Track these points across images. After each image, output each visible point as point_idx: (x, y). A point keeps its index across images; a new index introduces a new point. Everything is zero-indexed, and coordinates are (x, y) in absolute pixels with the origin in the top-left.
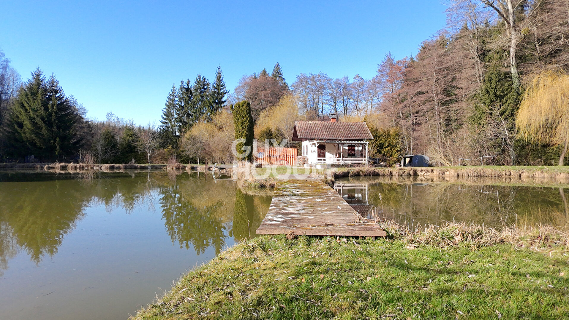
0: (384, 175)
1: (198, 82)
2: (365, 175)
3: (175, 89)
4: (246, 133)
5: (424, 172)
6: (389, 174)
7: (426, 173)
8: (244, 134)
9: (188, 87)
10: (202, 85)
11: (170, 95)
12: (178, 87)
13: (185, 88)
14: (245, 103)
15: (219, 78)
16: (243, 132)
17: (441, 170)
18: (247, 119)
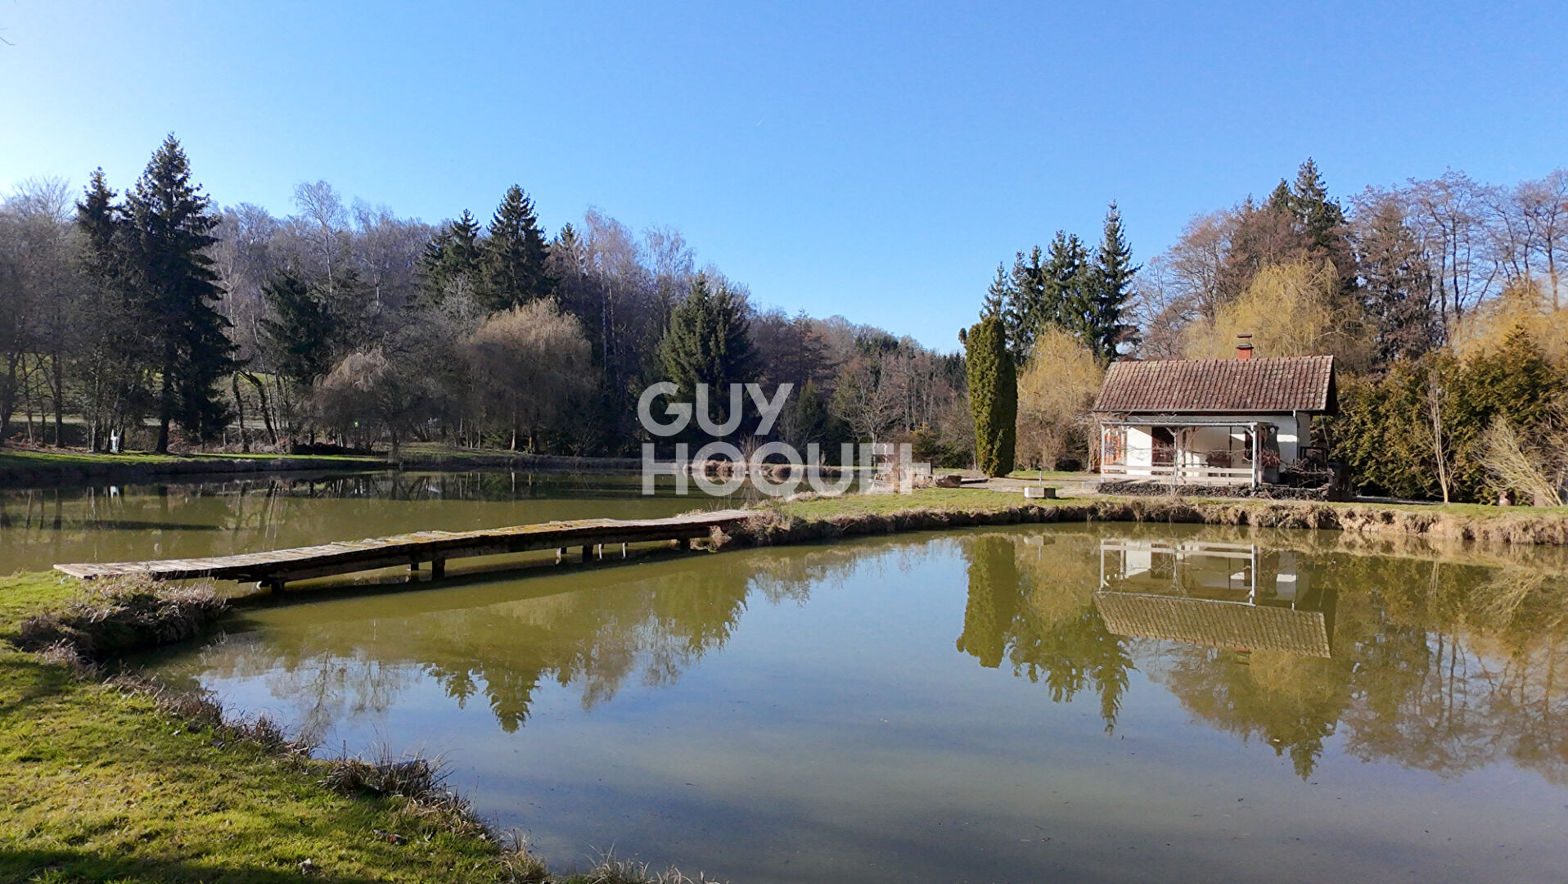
0: (1219, 522)
1: (1059, 250)
2: (1149, 519)
3: (1004, 274)
4: (990, 399)
5: (1361, 521)
6: (1235, 521)
7: (1368, 522)
8: (987, 401)
9: (1037, 266)
10: (1069, 257)
11: (993, 291)
12: (1009, 269)
13: (1029, 270)
14: (989, 323)
15: (1113, 233)
16: (986, 395)
17: (1413, 518)
18: (993, 363)
